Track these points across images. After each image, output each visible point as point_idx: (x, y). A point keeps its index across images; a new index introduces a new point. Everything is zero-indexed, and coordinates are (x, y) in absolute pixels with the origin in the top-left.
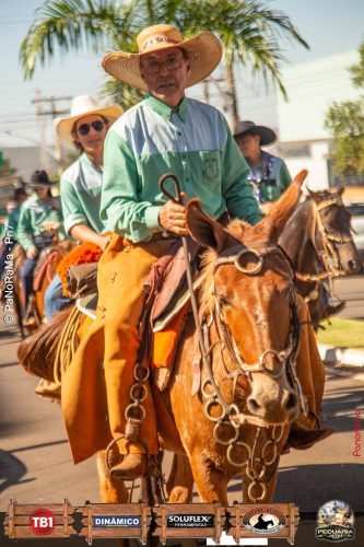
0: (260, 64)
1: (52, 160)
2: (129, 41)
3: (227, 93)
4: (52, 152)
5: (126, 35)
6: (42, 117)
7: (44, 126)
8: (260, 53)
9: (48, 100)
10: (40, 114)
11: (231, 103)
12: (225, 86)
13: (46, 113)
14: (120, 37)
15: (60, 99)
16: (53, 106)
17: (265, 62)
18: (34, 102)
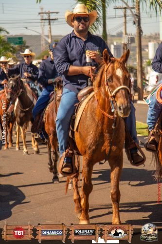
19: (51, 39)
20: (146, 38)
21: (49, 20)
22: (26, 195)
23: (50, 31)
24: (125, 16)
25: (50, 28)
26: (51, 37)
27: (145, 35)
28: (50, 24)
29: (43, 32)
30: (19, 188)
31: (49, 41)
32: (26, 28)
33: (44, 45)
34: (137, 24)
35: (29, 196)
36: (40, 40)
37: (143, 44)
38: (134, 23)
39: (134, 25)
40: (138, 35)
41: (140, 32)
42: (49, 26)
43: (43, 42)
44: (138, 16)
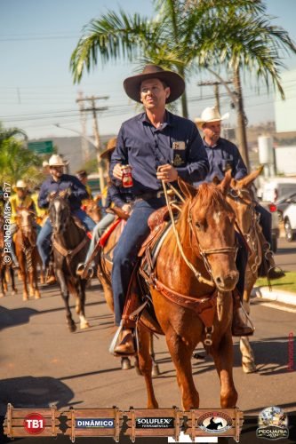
0: (263, 69)
1: (91, 146)
2: (157, 51)
3: (235, 93)
4: (92, 141)
5: (155, 46)
6: (84, 113)
7: (86, 120)
8: (263, 60)
9: (89, 99)
10: (82, 110)
11: (237, 100)
12: (233, 87)
13: (88, 110)
14: (150, 48)
15: (99, 98)
16: (93, 104)
17: (267, 68)
18: (78, 101)
19: (99, 140)
20: (252, 131)
21: (94, 110)
22: (74, 391)
23: (97, 128)
24: (217, 96)
25: (96, 123)
26: (99, 137)
27: (252, 126)
28: (95, 117)
29: (85, 132)
30: (63, 381)
31: (96, 144)
32: (57, 126)
33: (87, 152)
34: (237, 108)
35: (80, 393)
36: (80, 144)
37: (249, 139)
38: (233, 106)
39: (233, 110)
40: (241, 125)
41: (243, 120)
42: (94, 120)
43: (85, 147)
44: (239, 94)
